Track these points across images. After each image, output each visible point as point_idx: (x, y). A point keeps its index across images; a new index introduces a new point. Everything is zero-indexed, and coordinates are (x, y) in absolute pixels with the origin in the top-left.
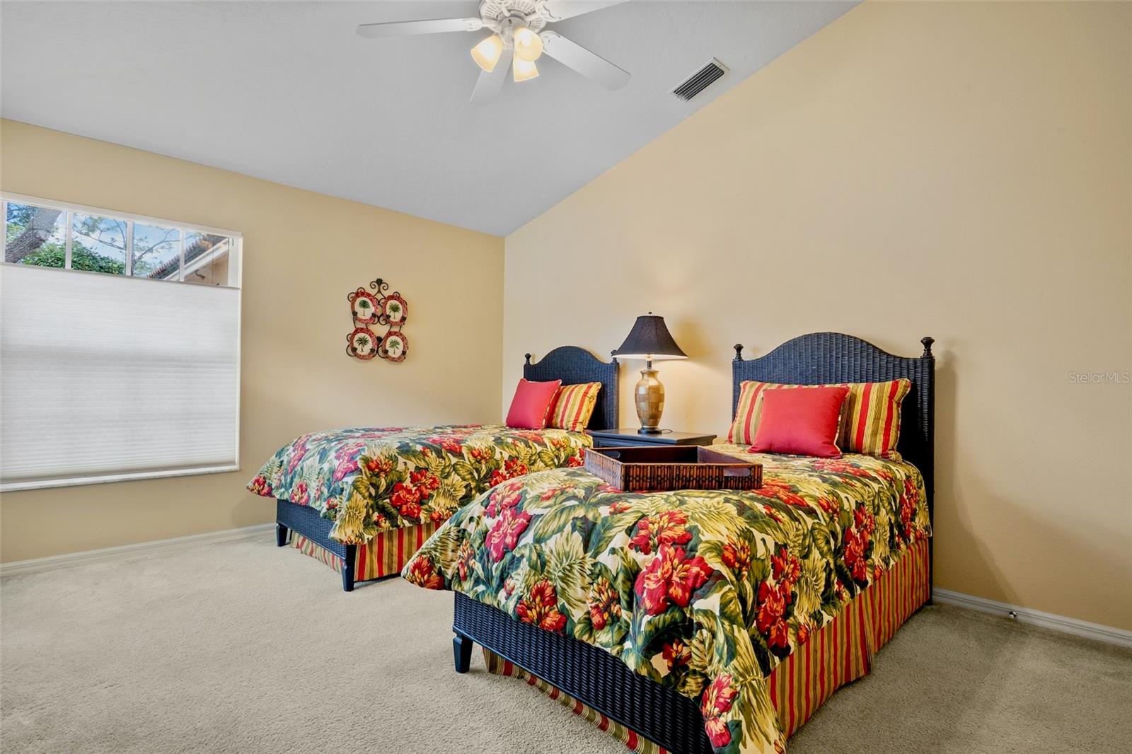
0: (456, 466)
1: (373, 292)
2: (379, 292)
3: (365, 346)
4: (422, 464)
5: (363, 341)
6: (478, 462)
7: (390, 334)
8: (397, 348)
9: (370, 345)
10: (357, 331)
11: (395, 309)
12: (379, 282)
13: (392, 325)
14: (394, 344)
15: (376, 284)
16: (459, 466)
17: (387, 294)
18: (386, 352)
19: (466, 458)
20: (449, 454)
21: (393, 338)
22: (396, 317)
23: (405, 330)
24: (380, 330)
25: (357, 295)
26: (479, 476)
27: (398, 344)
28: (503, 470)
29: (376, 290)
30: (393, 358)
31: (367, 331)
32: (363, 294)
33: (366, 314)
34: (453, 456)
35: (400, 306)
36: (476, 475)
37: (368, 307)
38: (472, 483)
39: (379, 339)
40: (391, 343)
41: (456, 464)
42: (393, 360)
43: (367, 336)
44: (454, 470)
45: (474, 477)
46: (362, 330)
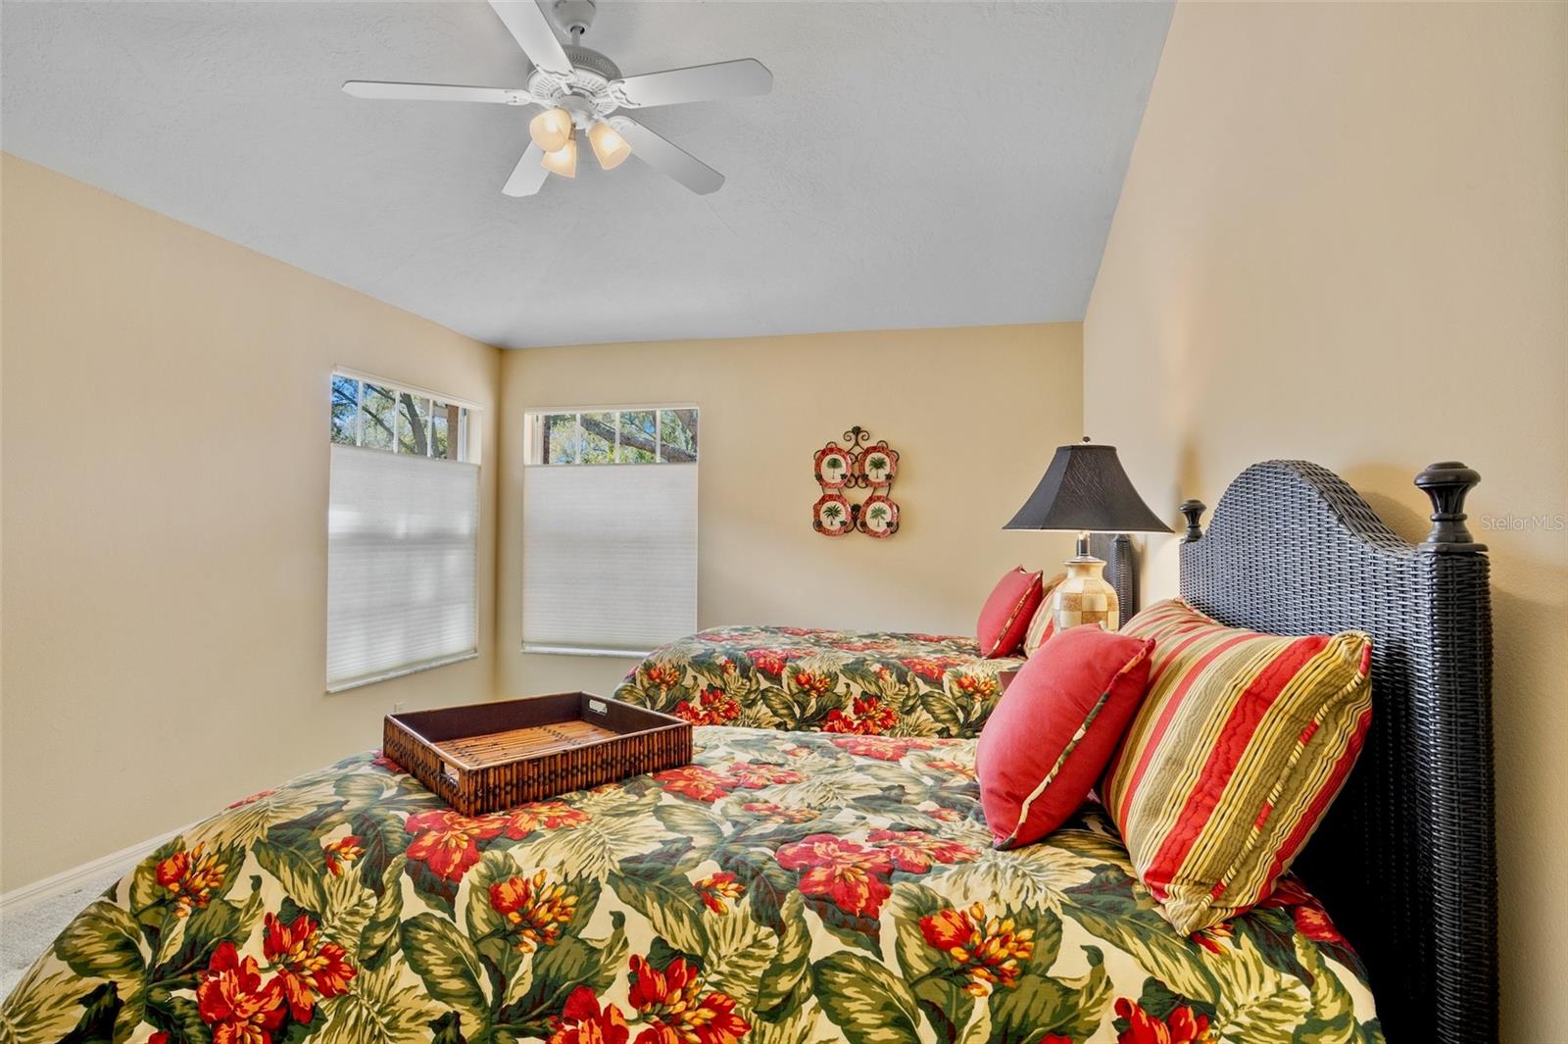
0: (766, 693)
1: (846, 446)
2: (857, 444)
3: (837, 518)
4: (718, 683)
5: (833, 512)
6: (805, 693)
7: (871, 500)
8: (883, 518)
9: (843, 516)
10: (823, 500)
11: (878, 465)
12: (857, 431)
13: (876, 486)
14: (878, 513)
15: (851, 434)
16: (770, 694)
17: (866, 445)
18: (864, 525)
19: (785, 684)
20: (758, 675)
21: (877, 505)
22: (877, 476)
23: (897, 494)
24: (859, 495)
25: (824, 453)
26: (802, 714)
27: (884, 512)
28: (849, 712)
29: (853, 442)
30: (876, 533)
31: (839, 498)
32: (831, 450)
33: (832, 476)
34: (764, 677)
35: (887, 460)
36: (797, 711)
37: (840, 466)
38: (788, 722)
39: (856, 508)
40: (874, 512)
41: (766, 690)
42: (875, 535)
43: (839, 505)
44: (762, 698)
45: (795, 715)
46: (831, 497)
